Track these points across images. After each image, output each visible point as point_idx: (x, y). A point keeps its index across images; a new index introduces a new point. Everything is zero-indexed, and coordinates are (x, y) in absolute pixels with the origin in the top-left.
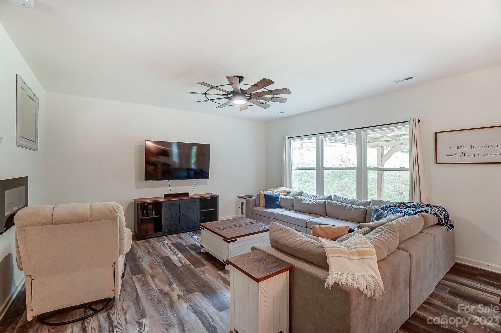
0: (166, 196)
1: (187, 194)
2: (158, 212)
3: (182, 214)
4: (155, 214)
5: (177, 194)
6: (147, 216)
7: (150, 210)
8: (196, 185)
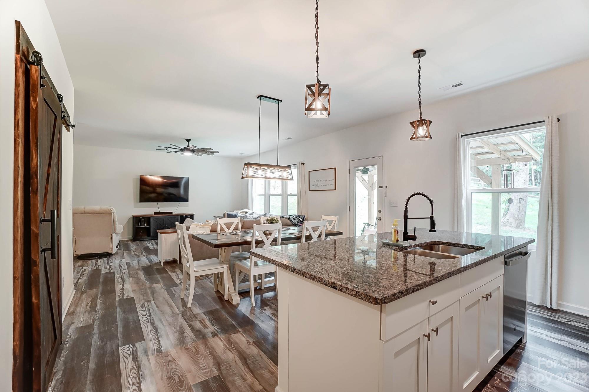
0: (155, 213)
1: (171, 213)
2: (149, 224)
3: (166, 226)
4: (147, 225)
5: (163, 212)
6: (141, 226)
7: (143, 222)
8: (179, 207)
